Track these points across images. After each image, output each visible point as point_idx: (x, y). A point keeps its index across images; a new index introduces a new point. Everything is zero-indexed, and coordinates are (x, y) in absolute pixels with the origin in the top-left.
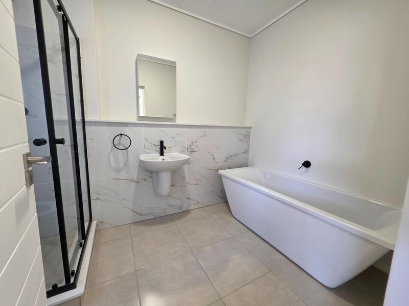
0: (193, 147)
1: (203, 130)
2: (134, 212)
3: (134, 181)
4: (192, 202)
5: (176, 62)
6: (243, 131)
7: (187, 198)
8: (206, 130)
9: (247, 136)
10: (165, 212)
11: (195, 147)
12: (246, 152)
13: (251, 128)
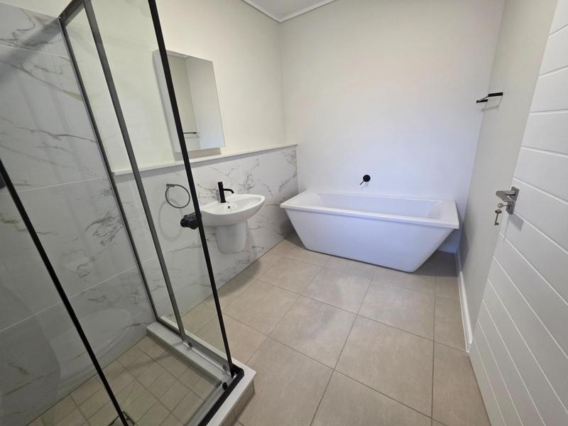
0: (249, 182)
1: (256, 157)
2: (204, 286)
3: (196, 247)
4: (258, 249)
5: (212, 62)
6: (290, 151)
7: (253, 247)
8: (259, 157)
9: (294, 156)
10: (235, 272)
11: (251, 181)
12: (295, 175)
13: (296, 145)
